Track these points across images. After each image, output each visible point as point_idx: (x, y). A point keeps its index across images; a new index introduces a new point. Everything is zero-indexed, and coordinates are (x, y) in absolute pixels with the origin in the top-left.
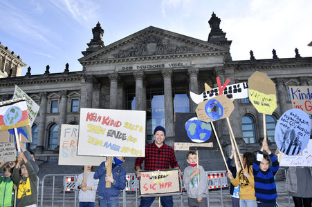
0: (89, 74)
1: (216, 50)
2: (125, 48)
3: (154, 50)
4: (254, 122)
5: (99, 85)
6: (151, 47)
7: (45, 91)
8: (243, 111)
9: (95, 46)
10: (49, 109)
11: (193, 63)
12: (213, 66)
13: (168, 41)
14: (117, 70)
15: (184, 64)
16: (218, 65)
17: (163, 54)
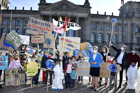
0: (42, 14)
1: (86, 11)
2: (55, 6)
3: (65, 9)
4: (95, 35)
5: (44, 18)
6: (64, 7)
7: (23, 17)
8: (91, 32)
9: (42, 2)
10: (24, 24)
11: (78, 15)
12: (84, 16)
13: (70, 6)
14: (52, 14)
15: (75, 15)
16: (86, 16)
17: (68, 10)
